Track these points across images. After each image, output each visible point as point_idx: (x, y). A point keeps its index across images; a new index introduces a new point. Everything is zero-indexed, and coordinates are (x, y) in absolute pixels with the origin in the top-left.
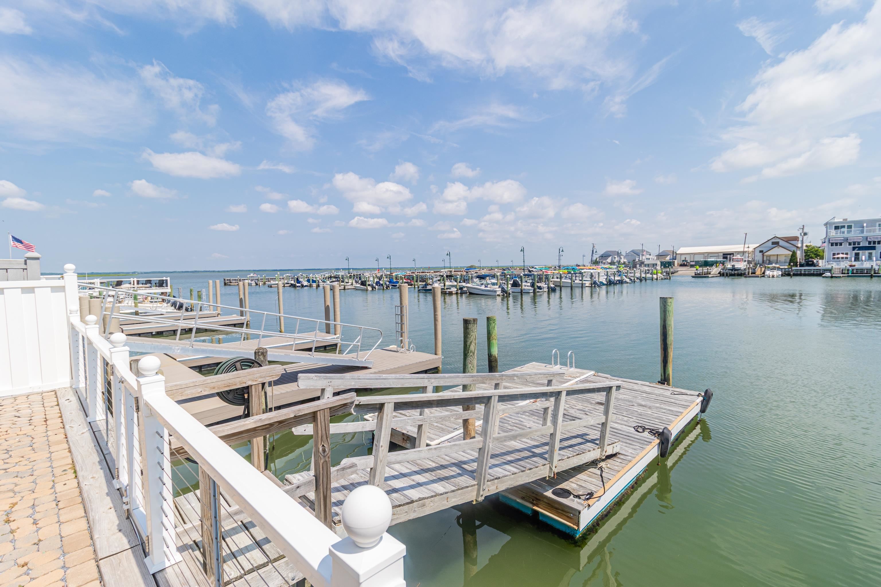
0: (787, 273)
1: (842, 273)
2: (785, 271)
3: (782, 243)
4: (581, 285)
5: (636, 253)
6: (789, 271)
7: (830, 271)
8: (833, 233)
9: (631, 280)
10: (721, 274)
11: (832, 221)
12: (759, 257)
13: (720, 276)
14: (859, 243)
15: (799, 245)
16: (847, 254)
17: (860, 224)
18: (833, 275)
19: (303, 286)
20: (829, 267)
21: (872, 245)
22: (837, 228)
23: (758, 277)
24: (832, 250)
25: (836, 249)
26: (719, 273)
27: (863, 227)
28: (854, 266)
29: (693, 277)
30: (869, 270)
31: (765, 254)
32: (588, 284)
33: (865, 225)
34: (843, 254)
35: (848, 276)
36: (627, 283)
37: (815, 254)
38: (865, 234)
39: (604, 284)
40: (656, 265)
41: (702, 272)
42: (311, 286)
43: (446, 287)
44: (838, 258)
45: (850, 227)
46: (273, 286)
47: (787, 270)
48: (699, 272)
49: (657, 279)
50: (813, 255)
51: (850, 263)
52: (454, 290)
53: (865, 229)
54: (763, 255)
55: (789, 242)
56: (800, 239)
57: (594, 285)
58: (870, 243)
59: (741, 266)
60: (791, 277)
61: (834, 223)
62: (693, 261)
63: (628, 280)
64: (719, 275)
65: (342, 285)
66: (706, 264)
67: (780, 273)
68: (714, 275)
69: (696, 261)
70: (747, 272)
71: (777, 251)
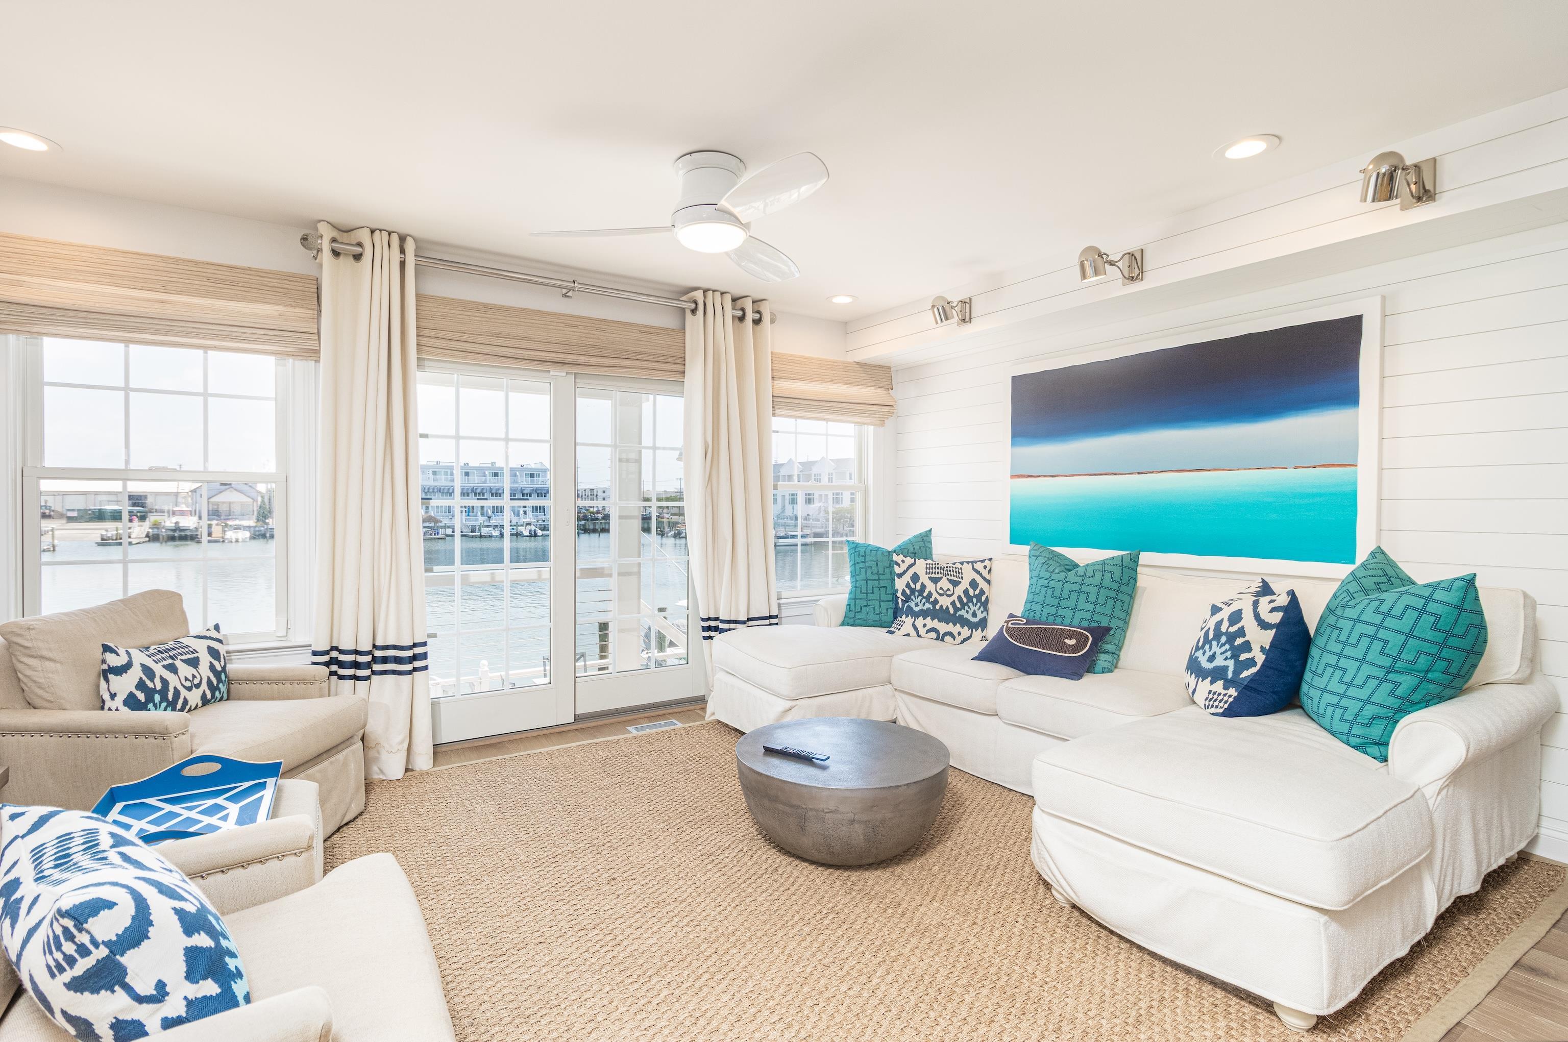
0: (257, 533)
10: (153, 538)
13: (149, 541)
26: (147, 536)
29: (99, 544)
31: (211, 501)
41: (117, 534)
47: (257, 529)
48: (109, 535)
62: (73, 510)
64: (147, 539)
66: (100, 516)
67: (247, 534)
68: (142, 540)
69: (78, 510)
70: (199, 533)
71: (229, 496)
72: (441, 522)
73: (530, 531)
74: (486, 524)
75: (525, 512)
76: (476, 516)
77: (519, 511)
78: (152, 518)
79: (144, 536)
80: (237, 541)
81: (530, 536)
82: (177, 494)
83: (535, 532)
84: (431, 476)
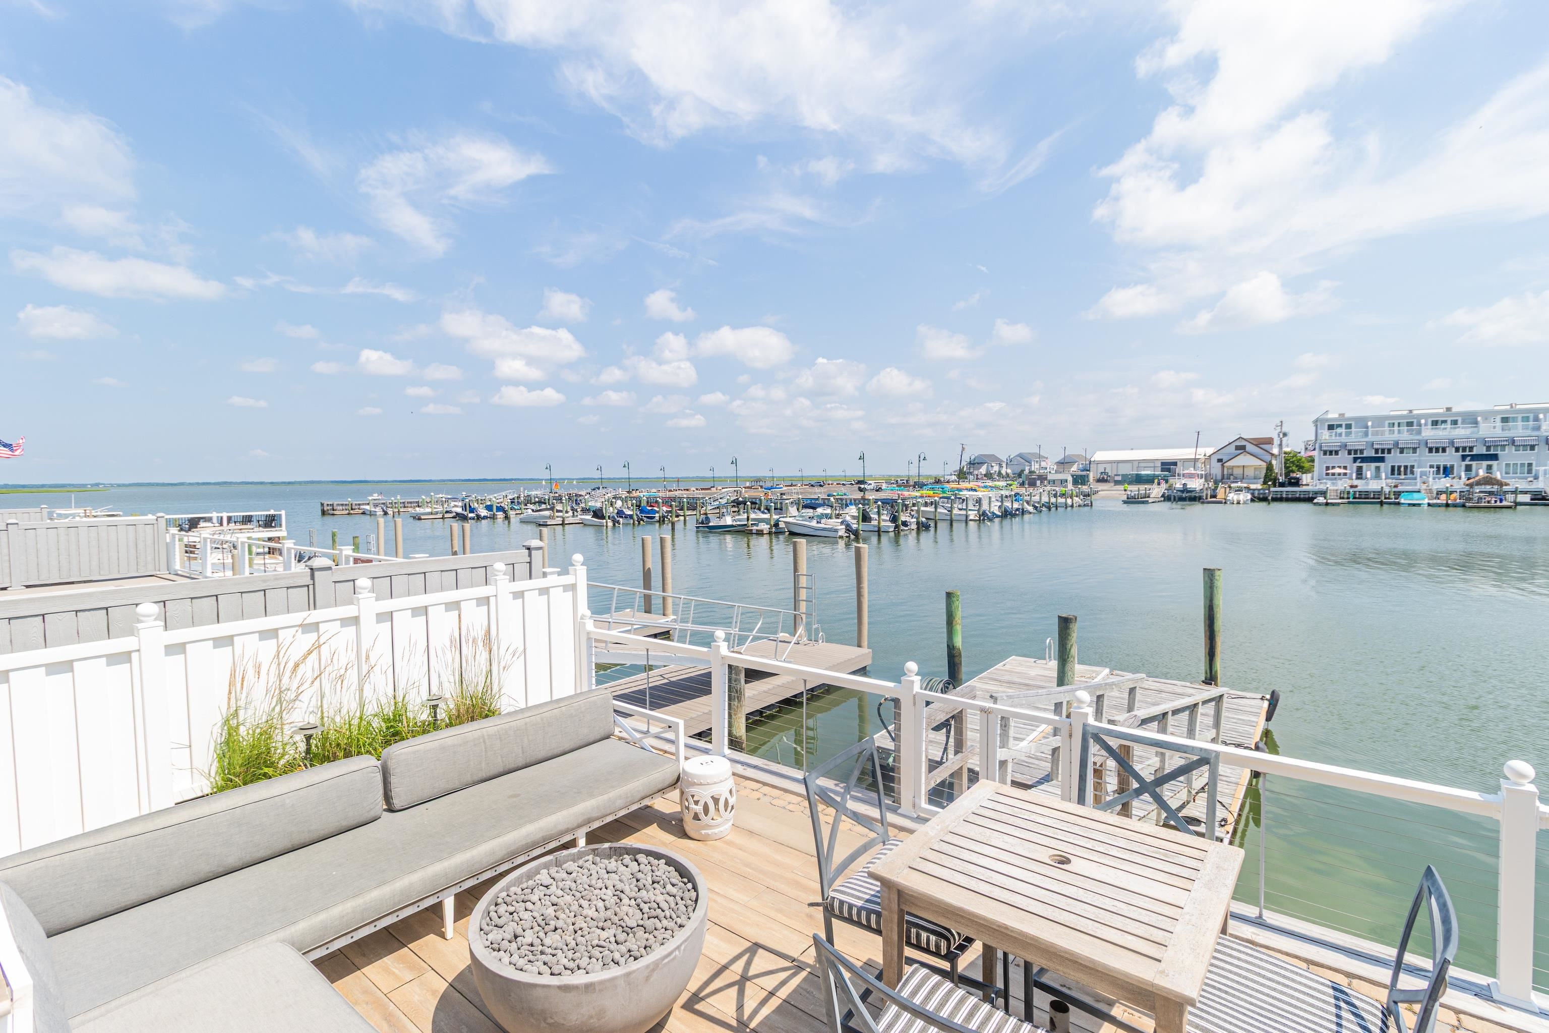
0: (1261, 496)
1: (1341, 498)
2: (1258, 494)
3: (1250, 447)
4: (964, 518)
5: (1025, 458)
6: (1265, 493)
7: (1324, 493)
8: (1325, 435)
9: (1036, 508)
10: (1167, 498)
11: (1325, 416)
12: (1216, 469)
13: (1164, 501)
14: (1362, 451)
15: (1275, 451)
16: (1345, 468)
17: (1362, 422)
18: (1329, 501)
19: (479, 517)
20: (1322, 487)
21: (1380, 455)
22: (1330, 427)
23: (1220, 503)
24: (1325, 462)
25: (1331, 460)
26: (1163, 496)
27: (1367, 427)
28: (1356, 486)
29: (1125, 502)
30: (1378, 494)
31: (1225, 465)
32: (972, 515)
33: (1370, 424)
34: (1340, 467)
35: (1349, 503)
36: (1030, 513)
37: (1297, 466)
38: (1370, 438)
39: (998, 516)
40: (1066, 481)
41: (1137, 494)
42: (493, 517)
43: (750, 522)
44: (1333, 474)
45: (1349, 426)
46: (423, 517)
47: (1262, 491)
48: (1133, 495)
49: (1072, 506)
50: (1294, 468)
51: (1349, 482)
52: (764, 527)
53: (1370, 430)
54: (1222, 465)
55: (1261, 446)
56: (1276, 442)
57: (983, 517)
58: (1377, 451)
59: (1196, 484)
60: (1269, 503)
61: (1327, 420)
62: (1119, 475)
63: (1030, 509)
64: (1163, 499)
65: (557, 517)
66: (1139, 479)
67: (1249, 496)
68: (1157, 500)
69: (1123, 475)
70: (1204, 494)
71: (1243, 460)
72: (1507, 484)
78: (1171, 481)
79: (1160, 496)
80: (1238, 503)
82: (1197, 459)
84: (1499, 424)
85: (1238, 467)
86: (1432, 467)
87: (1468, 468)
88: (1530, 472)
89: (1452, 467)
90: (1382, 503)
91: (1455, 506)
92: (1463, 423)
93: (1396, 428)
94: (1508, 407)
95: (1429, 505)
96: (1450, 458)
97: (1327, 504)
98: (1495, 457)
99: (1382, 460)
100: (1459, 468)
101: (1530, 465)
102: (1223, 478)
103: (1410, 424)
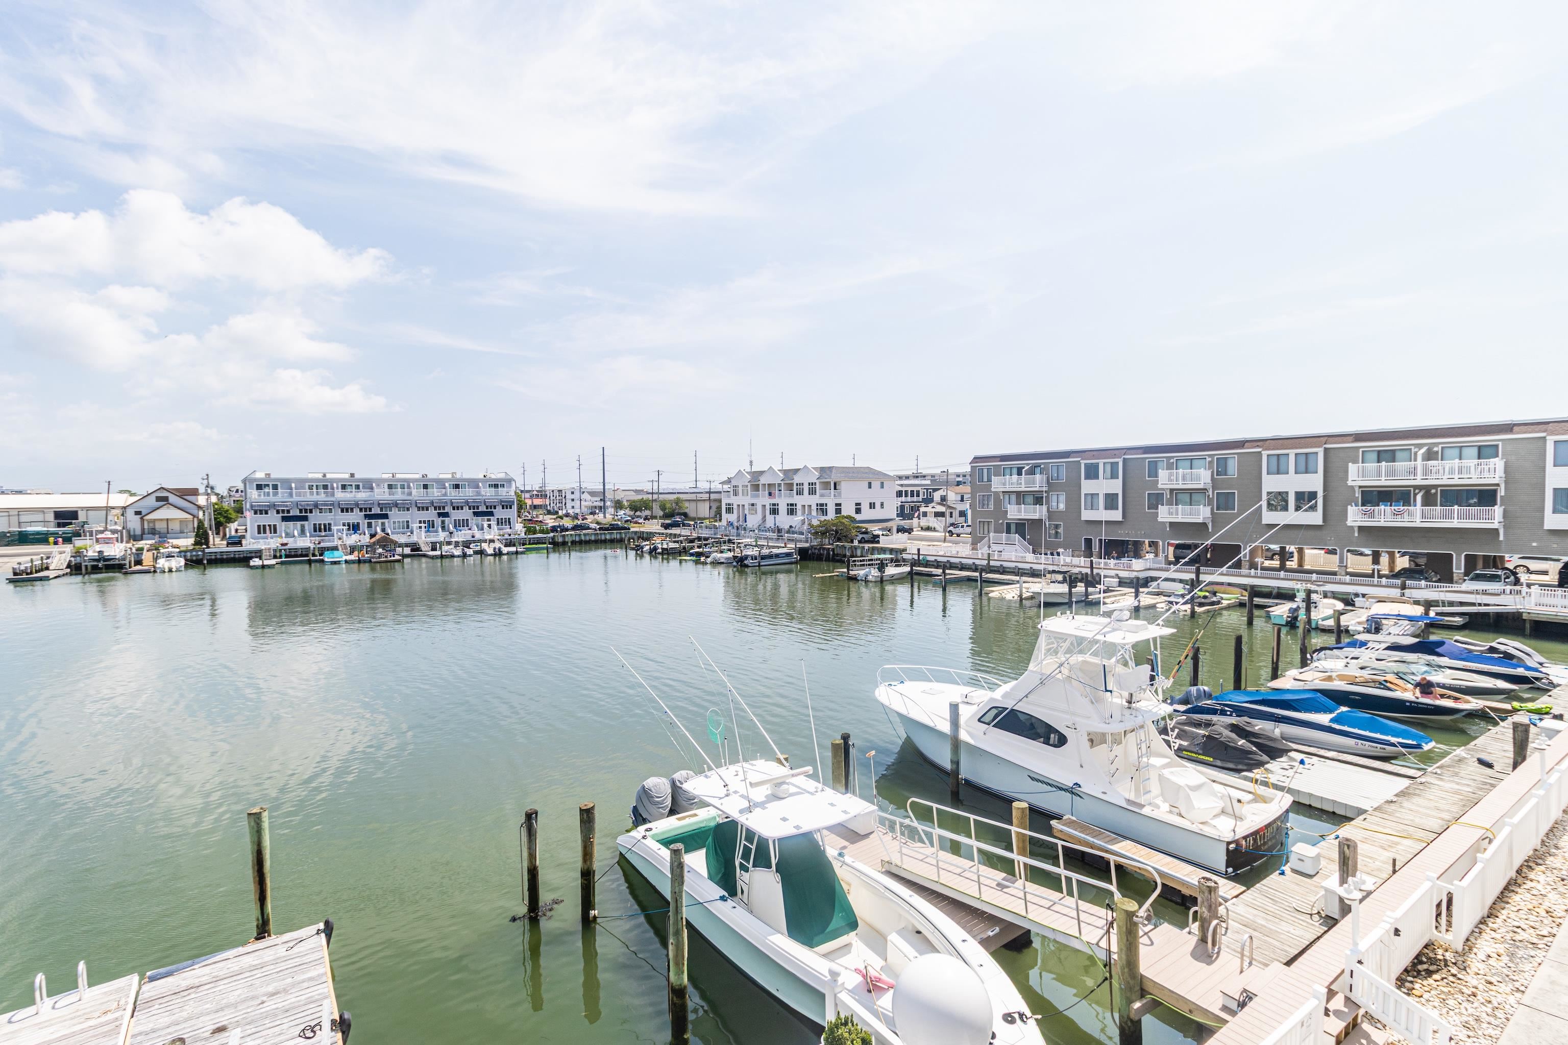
0: (194, 558)
1: (274, 558)
2: (191, 556)
3: (173, 499)
6: (198, 555)
7: (258, 554)
8: (254, 494)
10: (75, 569)
11: (253, 476)
12: (134, 523)
13: (71, 574)
14: (288, 511)
15: (202, 502)
16: (275, 527)
17: (287, 483)
18: (266, 563)
20: (255, 547)
21: (304, 514)
22: (259, 487)
23: (148, 571)
24: (256, 521)
25: (262, 521)
26: (69, 566)
27: (291, 489)
28: (286, 544)
29: (11, 581)
30: (304, 552)
31: (146, 518)
33: (293, 485)
35: (282, 563)
37: (225, 517)
38: (295, 498)
41: (31, 567)
44: (265, 533)
45: (275, 487)
47: (194, 553)
48: (23, 569)
50: (222, 519)
51: (280, 541)
53: (294, 491)
54: (142, 518)
55: (185, 497)
56: (202, 493)
58: (301, 511)
59: (116, 550)
60: (205, 569)
61: (255, 480)
64: (68, 570)
66: (23, 538)
67: (182, 562)
68: (61, 573)
70: (127, 562)
71: (166, 513)
72: (395, 540)
73: (495, 549)
74: (447, 540)
75: (489, 526)
76: (437, 531)
77: (483, 525)
78: (78, 543)
79: (65, 566)
80: (170, 571)
81: (495, 555)
82: (108, 509)
83: (499, 549)
84: (387, 490)
85: (162, 520)
86: (344, 525)
87: (370, 525)
88: (408, 527)
89: (358, 523)
90: (310, 562)
91: (365, 562)
92: (364, 487)
93: (315, 490)
94: (391, 475)
95: (346, 562)
96: (356, 517)
97: (263, 567)
98: (386, 516)
99: (305, 519)
100: (364, 523)
101: (408, 522)
102: (143, 533)
103: (325, 487)
